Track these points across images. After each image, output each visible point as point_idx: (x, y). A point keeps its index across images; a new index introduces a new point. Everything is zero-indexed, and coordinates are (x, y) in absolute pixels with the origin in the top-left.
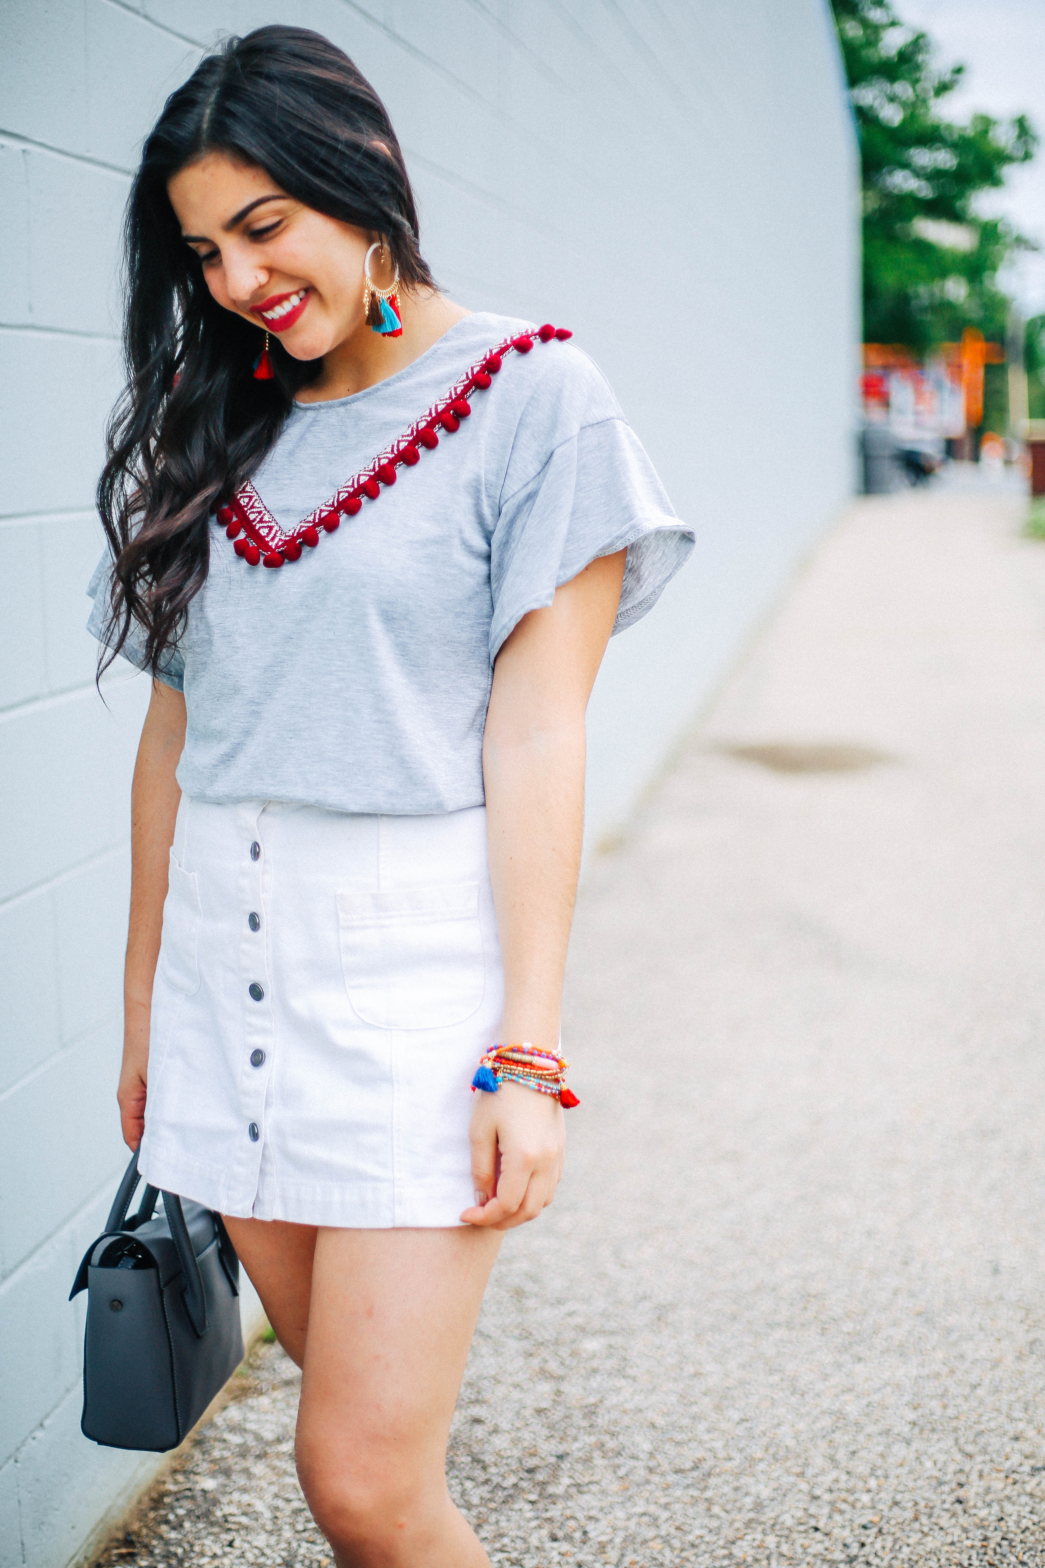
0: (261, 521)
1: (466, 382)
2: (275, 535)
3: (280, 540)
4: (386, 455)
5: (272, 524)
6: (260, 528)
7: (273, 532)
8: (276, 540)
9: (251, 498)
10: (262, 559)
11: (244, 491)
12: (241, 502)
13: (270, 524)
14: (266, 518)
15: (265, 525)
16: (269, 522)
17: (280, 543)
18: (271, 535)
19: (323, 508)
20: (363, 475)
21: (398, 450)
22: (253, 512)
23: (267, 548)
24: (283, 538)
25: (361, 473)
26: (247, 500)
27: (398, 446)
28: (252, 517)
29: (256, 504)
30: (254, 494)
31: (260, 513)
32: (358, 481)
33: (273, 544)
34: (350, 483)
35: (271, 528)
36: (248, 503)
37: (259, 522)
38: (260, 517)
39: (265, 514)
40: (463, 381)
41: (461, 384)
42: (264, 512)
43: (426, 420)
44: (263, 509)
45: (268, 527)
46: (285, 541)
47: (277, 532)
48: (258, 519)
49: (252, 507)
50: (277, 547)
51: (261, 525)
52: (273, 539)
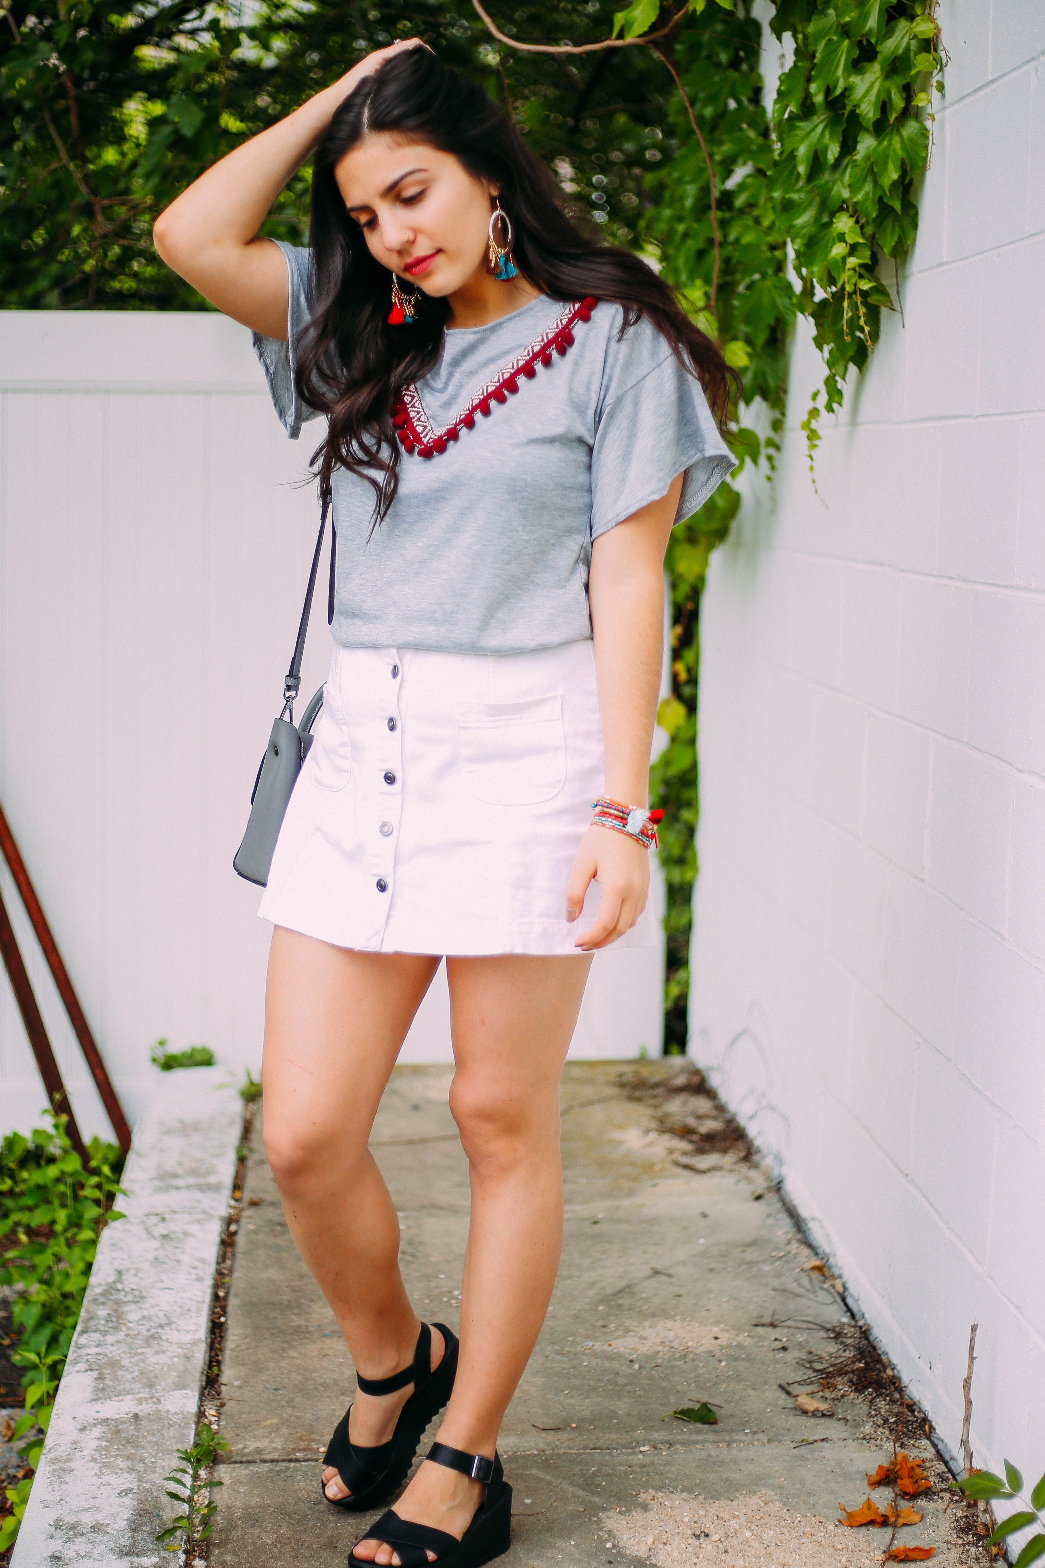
0: (419, 420)
1: (570, 315)
2: (427, 434)
3: (431, 438)
4: (508, 370)
5: (427, 424)
6: (417, 425)
7: (427, 431)
8: (428, 437)
9: (413, 397)
10: (417, 450)
11: (407, 389)
12: (405, 399)
13: (425, 424)
14: (422, 419)
15: (421, 424)
16: (424, 422)
17: (431, 440)
18: (425, 433)
19: (462, 413)
20: (490, 386)
21: (517, 366)
22: (413, 411)
23: (421, 443)
24: (433, 436)
25: (489, 384)
26: (410, 398)
27: (517, 363)
28: (412, 414)
29: (416, 405)
30: (416, 394)
31: (418, 412)
32: (487, 391)
33: (425, 440)
34: (481, 392)
35: (425, 427)
36: (410, 402)
37: (417, 421)
38: (418, 416)
39: (422, 415)
40: (567, 315)
41: (566, 317)
42: (422, 413)
43: (540, 345)
44: (421, 410)
45: (423, 426)
46: (435, 439)
47: (429, 431)
48: (416, 418)
49: (413, 406)
50: (428, 442)
51: (418, 423)
52: (425, 437)
